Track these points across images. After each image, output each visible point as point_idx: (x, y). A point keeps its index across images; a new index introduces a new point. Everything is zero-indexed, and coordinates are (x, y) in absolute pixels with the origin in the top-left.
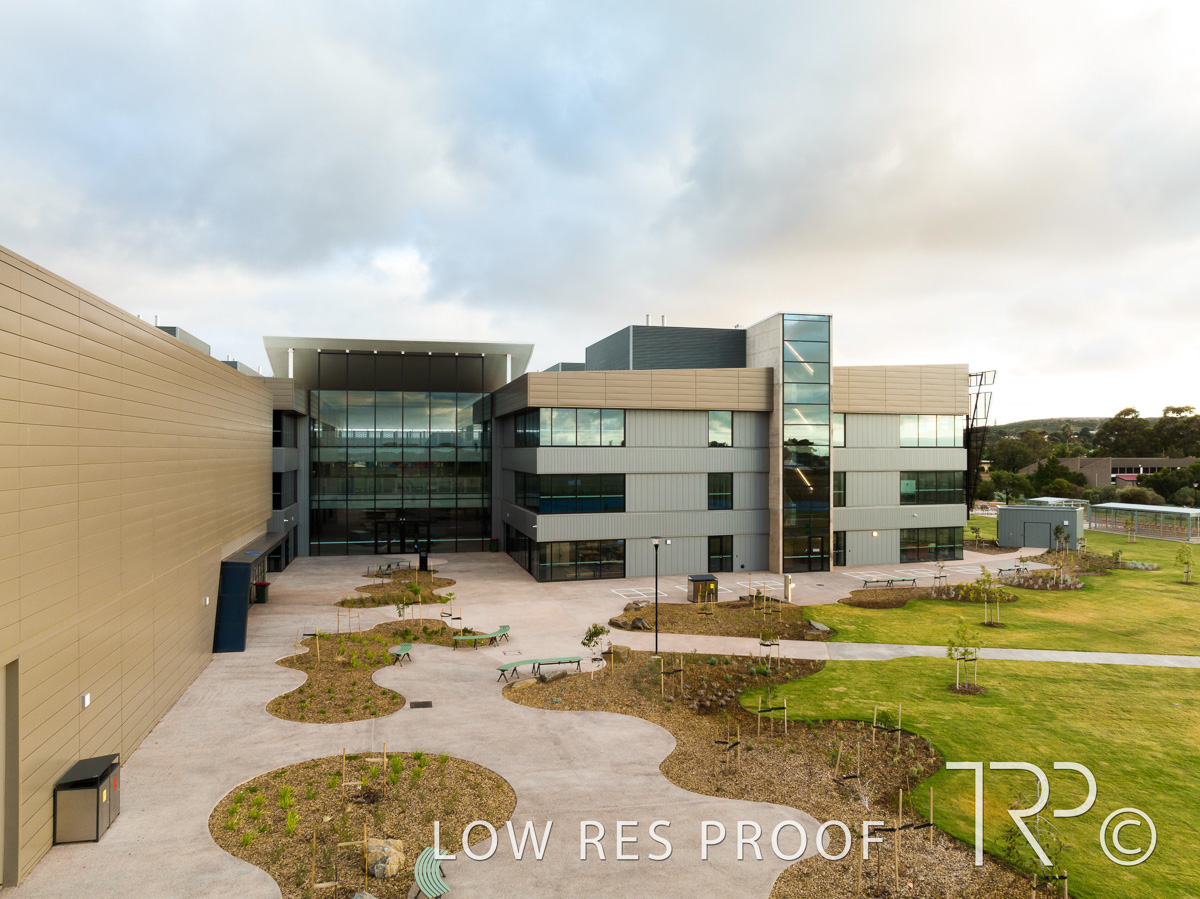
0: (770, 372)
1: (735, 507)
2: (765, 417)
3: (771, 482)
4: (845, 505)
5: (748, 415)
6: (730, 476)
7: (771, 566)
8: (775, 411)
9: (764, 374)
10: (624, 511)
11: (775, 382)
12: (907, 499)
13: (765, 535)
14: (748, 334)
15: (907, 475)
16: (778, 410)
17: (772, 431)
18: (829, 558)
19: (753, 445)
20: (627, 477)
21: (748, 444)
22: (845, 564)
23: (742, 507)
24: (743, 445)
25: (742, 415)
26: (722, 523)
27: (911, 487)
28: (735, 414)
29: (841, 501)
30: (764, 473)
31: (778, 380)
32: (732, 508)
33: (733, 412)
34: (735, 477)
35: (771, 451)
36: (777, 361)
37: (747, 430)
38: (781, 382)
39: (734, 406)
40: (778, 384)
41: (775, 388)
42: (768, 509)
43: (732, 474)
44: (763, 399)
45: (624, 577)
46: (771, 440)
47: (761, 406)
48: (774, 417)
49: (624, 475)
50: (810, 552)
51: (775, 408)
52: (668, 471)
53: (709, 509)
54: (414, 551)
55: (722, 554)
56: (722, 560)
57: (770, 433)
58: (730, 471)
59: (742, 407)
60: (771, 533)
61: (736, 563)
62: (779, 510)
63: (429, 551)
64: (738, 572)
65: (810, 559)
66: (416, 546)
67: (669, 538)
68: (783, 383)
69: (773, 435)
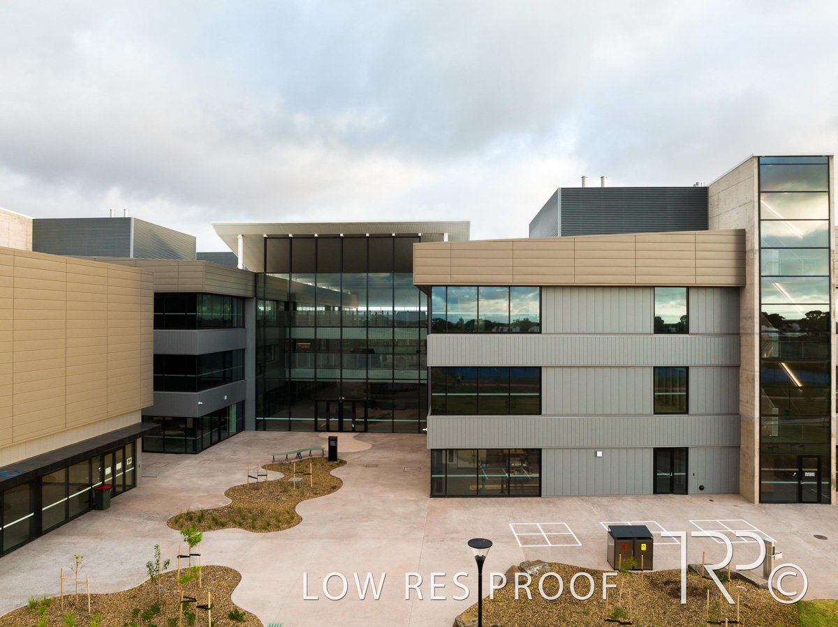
0: (741, 235)
1: (692, 409)
2: (734, 293)
3: (743, 379)
5: (710, 291)
6: (685, 370)
7: (741, 489)
8: (748, 287)
9: (732, 239)
10: (540, 413)
11: (748, 247)
13: (734, 449)
14: (711, 192)
16: (753, 284)
17: (744, 313)
19: (717, 330)
20: (543, 370)
21: (710, 330)
23: (702, 411)
24: (702, 330)
25: (702, 292)
26: (672, 431)
28: (691, 291)
30: (733, 368)
31: (752, 244)
32: (687, 412)
33: (688, 288)
34: (691, 371)
35: (743, 339)
36: (751, 219)
37: (708, 311)
38: (757, 247)
39: (690, 281)
40: (753, 250)
41: (749, 256)
42: (739, 414)
43: (687, 368)
44: (732, 271)
45: (539, 495)
46: (741, 325)
47: (728, 280)
48: (747, 295)
49: (540, 368)
50: (801, 476)
51: (748, 282)
52: (598, 363)
53: (655, 413)
54: (351, 430)
55: (672, 471)
56: (672, 478)
57: (741, 316)
58: (685, 364)
59: (702, 281)
60: (742, 446)
61: (693, 484)
62: (754, 418)
63: (366, 431)
64: (695, 495)
65: (800, 487)
66: (353, 426)
67: (600, 449)
68: (760, 248)
69: (745, 318)
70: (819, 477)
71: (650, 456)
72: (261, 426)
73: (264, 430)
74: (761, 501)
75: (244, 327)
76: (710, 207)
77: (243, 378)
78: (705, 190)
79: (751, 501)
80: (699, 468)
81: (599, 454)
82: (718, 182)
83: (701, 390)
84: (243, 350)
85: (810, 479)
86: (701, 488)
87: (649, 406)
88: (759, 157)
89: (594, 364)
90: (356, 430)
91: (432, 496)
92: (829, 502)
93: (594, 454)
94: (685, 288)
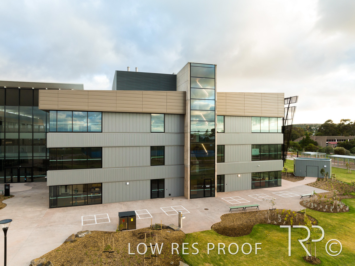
0: (185, 93)
1: (166, 163)
2: (182, 117)
3: (185, 151)
4: (224, 162)
5: (176, 116)
7: (185, 195)
8: (186, 114)
9: (182, 95)
10: (102, 167)
11: (187, 99)
12: (255, 158)
14: (178, 77)
15: (254, 146)
17: (186, 124)
18: (215, 190)
19: (178, 132)
20: (103, 149)
21: (173, 131)
22: (224, 191)
23: (170, 164)
24: (170, 131)
25: (170, 116)
26: (158, 172)
27: (257, 152)
28: (166, 116)
29: (222, 160)
30: (182, 146)
31: (188, 97)
32: (164, 165)
33: (164, 114)
34: (166, 148)
35: (185, 134)
36: (188, 88)
37: (172, 124)
38: (189, 98)
39: (165, 111)
40: (188, 99)
41: (187, 101)
42: (184, 164)
43: (164, 147)
44: (182, 108)
45: (102, 203)
46: (185, 129)
47: (180, 111)
48: (186, 117)
49: (102, 148)
50: (205, 187)
51: (187, 112)
52: (127, 145)
53: (151, 165)
54: (24, 181)
55: (158, 189)
56: (158, 191)
57: (185, 126)
58: (163, 145)
59: (169, 111)
60: (185, 177)
61: (166, 193)
62: (188, 166)
63: (32, 181)
64: (167, 198)
65: (204, 191)
66: (25, 179)
67: (128, 181)
68: (190, 99)
69: (186, 126)
70: (211, 187)
71: (149, 183)
74: (190, 198)
76: (177, 83)
78: (176, 75)
79: (187, 198)
80: (168, 187)
81: (128, 183)
82: (179, 73)
83: (169, 155)
85: (208, 188)
86: (170, 195)
87: (149, 162)
88: (190, 63)
89: (125, 145)
90: (27, 181)
91: (50, 207)
92: (214, 196)
93: (125, 184)
94: (163, 114)
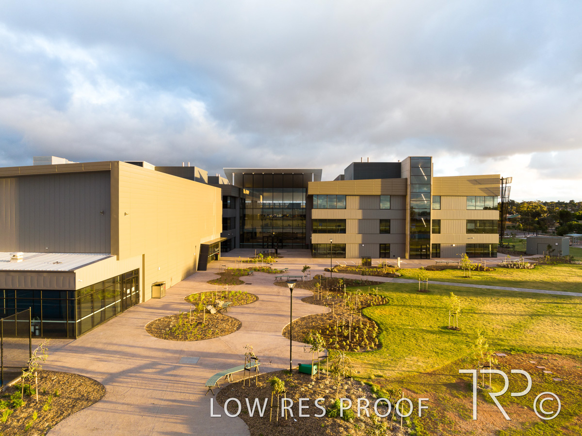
0: (406, 180)
2: (403, 197)
3: (406, 223)
4: (439, 233)
5: (397, 197)
7: (404, 256)
8: (407, 195)
9: (404, 181)
10: (345, 233)
11: (408, 184)
12: (469, 231)
13: (404, 244)
15: (469, 221)
18: (430, 254)
19: (399, 208)
21: (397, 208)
22: (439, 257)
23: (394, 233)
24: (394, 209)
25: (395, 197)
26: (385, 239)
27: (472, 226)
28: (392, 197)
29: (437, 231)
30: (404, 220)
32: (390, 233)
34: (391, 220)
35: (406, 211)
36: (408, 175)
39: (390, 193)
41: (408, 186)
42: (405, 234)
44: (403, 191)
45: (345, 258)
46: (406, 207)
47: (403, 193)
48: (407, 198)
49: (346, 219)
50: (421, 251)
53: (380, 233)
55: (385, 251)
56: (385, 253)
57: (406, 204)
58: (389, 219)
59: (394, 193)
60: (406, 243)
61: (391, 254)
62: (408, 234)
64: (392, 258)
68: (410, 184)
70: (426, 252)
71: (378, 246)
72: (242, 247)
73: (243, 248)
74: (410, 259)
75: (235, 208)
76: (401, 170)
77: (235, 228)
78: (401, 164)
79: (407, 259)
80: (393, 250)
81: (363, 245)
82: (403, 161)
83: (394, 227)
84: (235, 217)
85: (424, 252)
86: (394, 256)
87: (378, 232)
88: (411, 157)
92: (429, 259)
94: (390, 196)
